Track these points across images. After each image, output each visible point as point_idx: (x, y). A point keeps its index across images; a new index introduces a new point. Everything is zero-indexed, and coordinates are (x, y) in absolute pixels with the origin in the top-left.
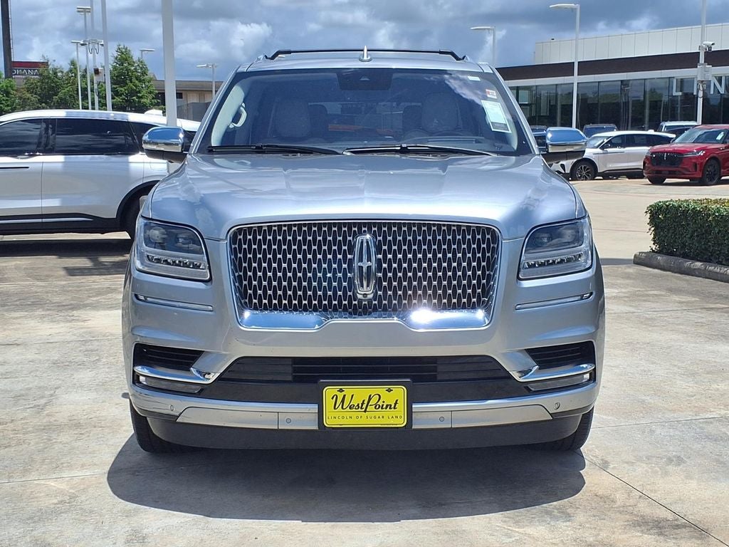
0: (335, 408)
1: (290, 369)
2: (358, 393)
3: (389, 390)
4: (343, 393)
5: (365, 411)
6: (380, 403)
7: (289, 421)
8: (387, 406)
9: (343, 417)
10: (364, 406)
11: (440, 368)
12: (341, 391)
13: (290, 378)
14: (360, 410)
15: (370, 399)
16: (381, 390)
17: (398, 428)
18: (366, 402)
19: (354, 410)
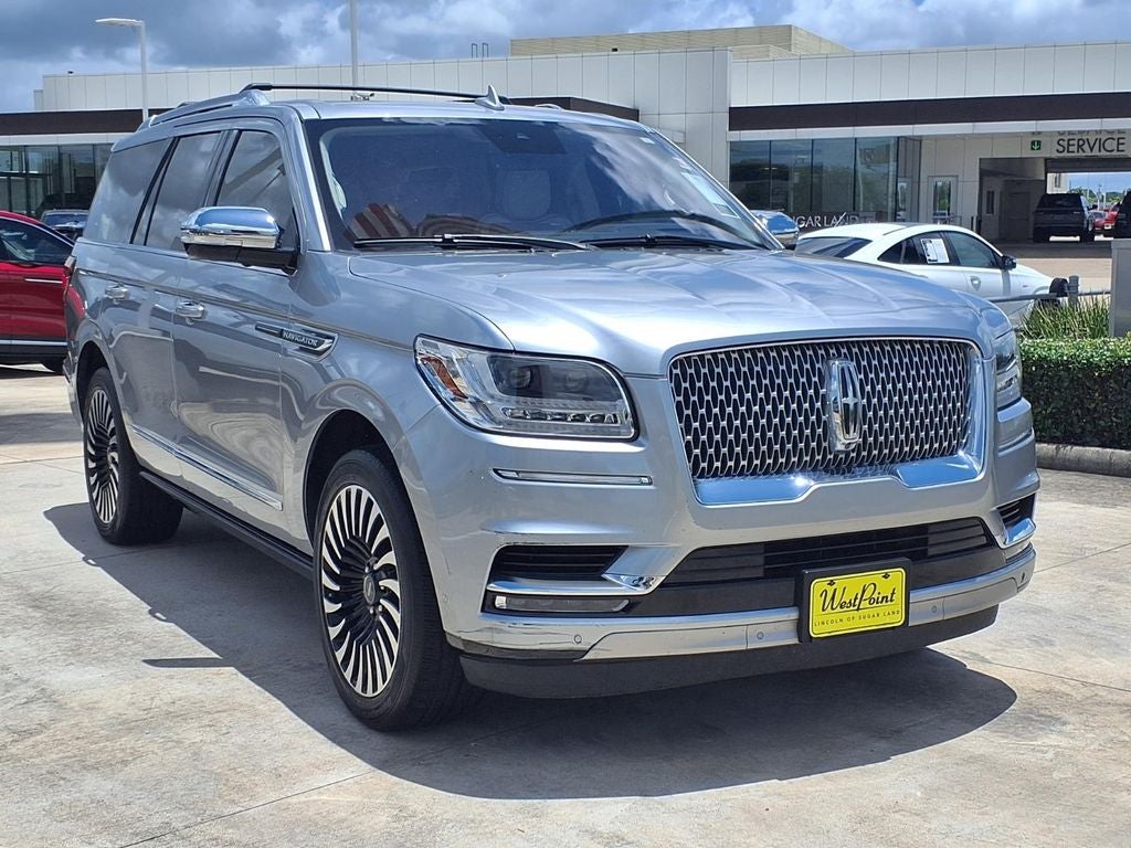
0: (823, 610)
1: (760, 560)
2: (850, 584)
3: (886, 576)
4: (834, 587)
5: (858, 609)
6: (875, 596)
7: (760, 636)
8: (883, 598)
9: (832, 622)
10: (857, 603)
11: (932, 540)
12: (832, 583)
13: (760, 573)
14: (852, 608)
15: (864, 591)
16: (875, 577)
17: (893, 628)
18: (859, 597)
19: (845, 609)
